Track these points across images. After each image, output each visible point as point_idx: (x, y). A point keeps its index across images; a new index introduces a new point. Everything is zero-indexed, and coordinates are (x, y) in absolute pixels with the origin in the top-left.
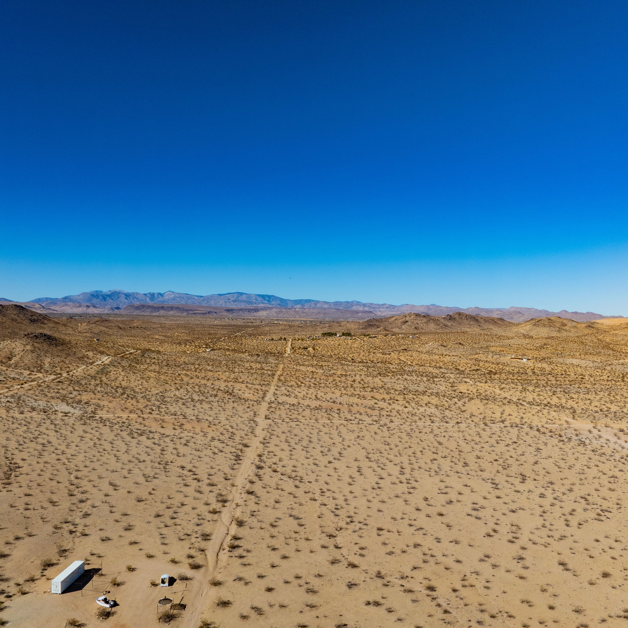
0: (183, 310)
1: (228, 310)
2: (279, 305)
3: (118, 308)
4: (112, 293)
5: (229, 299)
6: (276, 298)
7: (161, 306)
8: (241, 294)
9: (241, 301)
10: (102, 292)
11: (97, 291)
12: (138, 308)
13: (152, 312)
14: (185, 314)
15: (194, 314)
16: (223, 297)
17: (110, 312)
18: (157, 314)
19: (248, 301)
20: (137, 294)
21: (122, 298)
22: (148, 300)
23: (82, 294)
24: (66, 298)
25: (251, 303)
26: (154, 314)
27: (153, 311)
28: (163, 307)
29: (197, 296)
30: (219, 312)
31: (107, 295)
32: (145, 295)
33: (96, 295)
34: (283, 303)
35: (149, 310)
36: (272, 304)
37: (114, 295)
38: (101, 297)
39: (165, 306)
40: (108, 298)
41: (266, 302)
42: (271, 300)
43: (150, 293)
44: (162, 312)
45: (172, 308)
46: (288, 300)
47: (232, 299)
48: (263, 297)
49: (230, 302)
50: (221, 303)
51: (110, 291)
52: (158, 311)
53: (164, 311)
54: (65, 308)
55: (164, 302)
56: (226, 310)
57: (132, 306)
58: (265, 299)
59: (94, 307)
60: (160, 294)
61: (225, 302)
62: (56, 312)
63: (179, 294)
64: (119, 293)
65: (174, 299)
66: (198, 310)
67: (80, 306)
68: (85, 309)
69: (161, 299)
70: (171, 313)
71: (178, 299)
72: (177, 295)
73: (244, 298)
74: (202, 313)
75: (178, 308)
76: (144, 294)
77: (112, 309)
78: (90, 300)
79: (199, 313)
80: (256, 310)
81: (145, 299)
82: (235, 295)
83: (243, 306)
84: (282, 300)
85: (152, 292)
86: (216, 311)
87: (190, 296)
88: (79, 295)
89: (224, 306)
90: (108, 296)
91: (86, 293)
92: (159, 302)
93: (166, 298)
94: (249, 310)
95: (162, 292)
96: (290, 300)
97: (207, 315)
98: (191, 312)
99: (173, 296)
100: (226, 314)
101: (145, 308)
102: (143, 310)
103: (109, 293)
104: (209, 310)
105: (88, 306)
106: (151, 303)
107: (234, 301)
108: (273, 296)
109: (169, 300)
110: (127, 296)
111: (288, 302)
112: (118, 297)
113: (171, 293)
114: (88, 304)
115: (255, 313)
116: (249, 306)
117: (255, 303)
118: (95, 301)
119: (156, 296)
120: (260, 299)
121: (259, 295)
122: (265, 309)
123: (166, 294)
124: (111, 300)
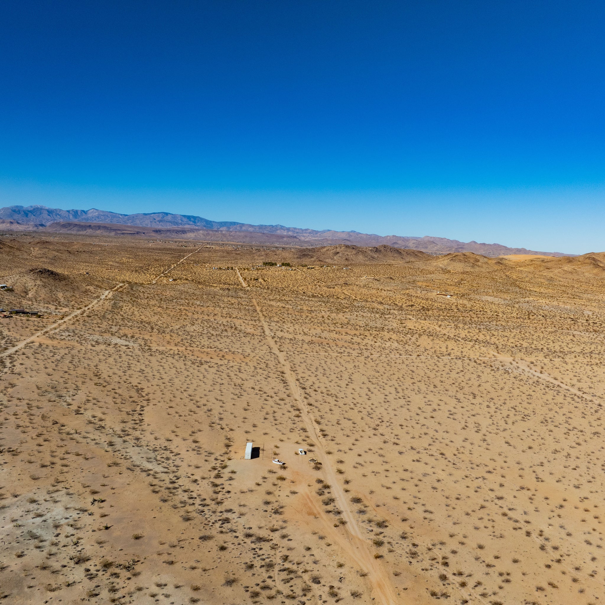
0: (111, 229)
1: (157, 231)
2: (205, 226)
3: (42, 225)
4: (34, 209)
5: (155, 219)
6: (201, 219)
7: (88, 224)
8: (167, 214)
9: (167, 222)
10: (22, 207)
11: (17, 207)
12: (64, 226)
13: (78, 230)
14: (113, 234)
15: (123, 234)
16: (148, 216)
17: (35, 229)
18: (84, 233)
19: (174, 222)
20: (60, 210)
21: (45, 215)
22: (71, 217)
23: (3, 209)
25: (177, 223)
26: (81, 233)
27: (80, 229)
28: (90, 226)
29: (121, 215)
30: (147, 233)
31: (29, 211)
32: (68, 211)
33: (16, 211)
34: (209, 224)
35: (76, 228)
36: (198, 226)
37: (36, 211)
38: (23, 213)
39: (92, 225)
40: (30, 214)
41: (191, 223)
42: (197, 221)
43: (73, 210)
44: (89, 231)
45: (99, 227)
46: (214, 222)
47: (157, 219)
48: (189, 217)
49: (155, 222)
50: (147, 223)
51: (31, 207)
52: (85, 230)
53: (91, 230)
55: (87, 219)
56: (154, 231)
57: (58, 224)
58: (190, 220)
59: (18, 223)
60: (83, 211)
61: (151, 222)
63: (103, 212)
64: (41, 209)
65: (98, 217)
66: (126, 230)
67: (3, 222)
68: (9, 225)
69: (84, 216)
70: (99, 232)
71: (102, 217)
72: (101, 213)
73: (169, 218)
74: (130, 233)
75: (105, 228)
76: (67, 211)
77: (36, 226)
78: (11, 216)
79: (128, 233)
80: (184, 232)
81: (69, 216)
82: (160, 214)
83: (169, 227)
84: (207, 221)
85: (75, 209)
86: (144, 232)
87: (114, 214)
89: (149, 226)
90: (30, 211)
91: (7, 208)
92: (83, 219)
93: (90, 215)
94: (177, 232)
95: (85, 210)
96: (216, 222)
97: (137, 236)
98: (119, 232)
99: (97, 213)
100: (154, 235)
101: (72, 227)
102: (69, 228)
103: (32, 209)
104: (137, 230)
105: (11, 223)
106: (76, 221)
107: (160, 221)
108: (199, 217)
109: (93, 218)
110: (50, 212)
111: (214, 224)
112: (41, 214)
113: (95, 211)
114: (12, 221)
115: (183, 235)
116: (175, 227)
117: (181, 224)
118: (16, 216)
119: (79, 213)
120: (185, 220)
121: (184, 216)
122: (192, 231)
123: (90, 211)
124: (33, 217)
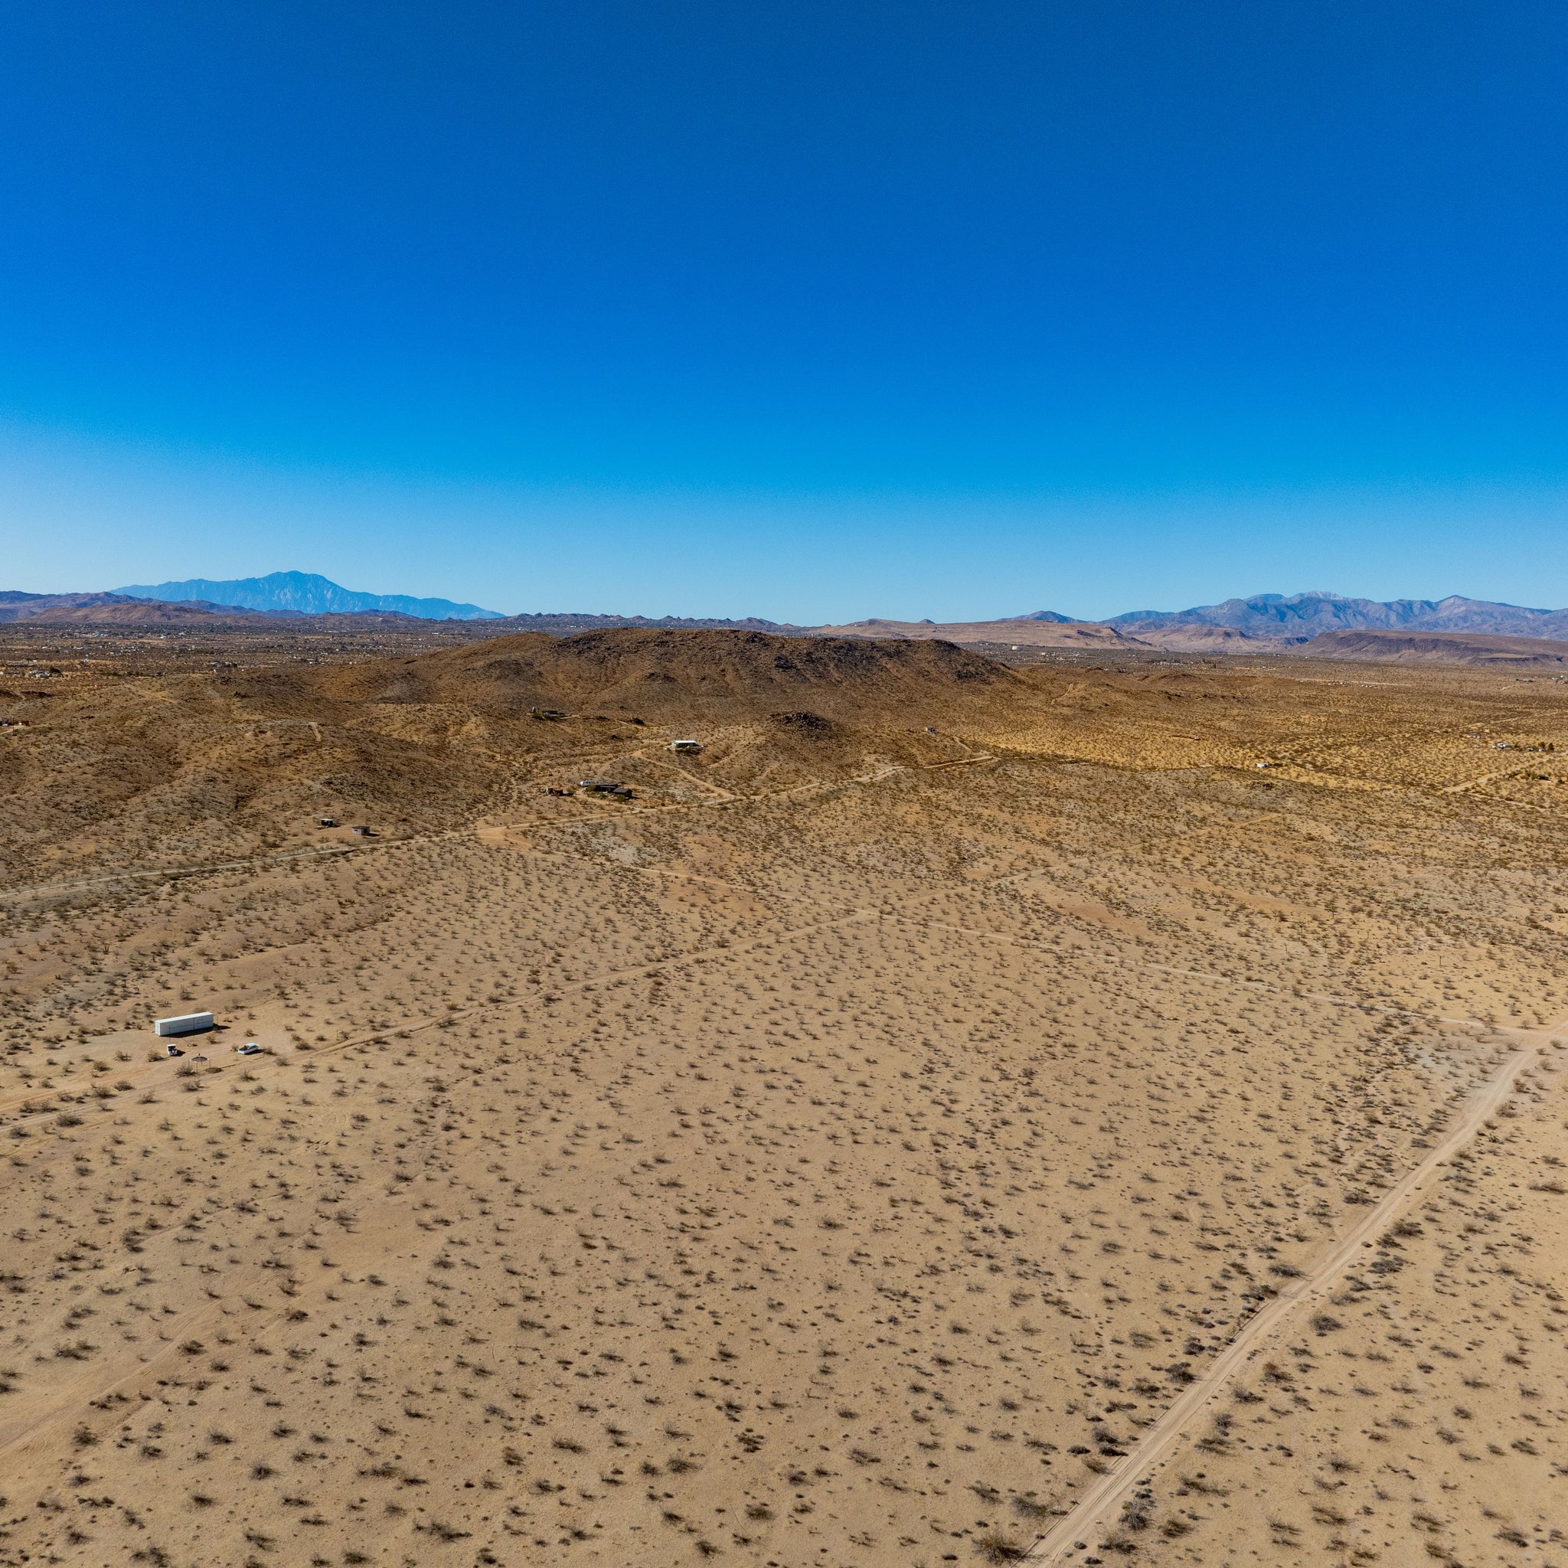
0: (1466, 648)
3: (1304, 640)
4: (1302, 602)
10: (1280, 596)
11: (1267, 596)
12: (1345, 641)
13: (1380, 652)
14: (1467, 660)
15: (1492, 660)
17: (1281, 649)
18: (1394, 658)
20: (1367, 602)
21: (1327, 617)
22: (1393, 618)
23: (1227, 603)
24: (1188, 613)
26: (1383, 659)
27: (1384, 649)
28: (1411, 640)
29: (1532, 611)
31: (1288, 607)
32: (1388, 605)
33: (1259, 607)
35: (1373, 647)
37: (1307, 605)
38: (1274, 611)
39: (1417, 637)
40: (1290, 614)
43: (1400, 602)
44: (1408, 654)
51: (1301, 596)
52: (1397, 651)
53: (1413, 651)
54: (1173, 637)
55: (1436, 624)
57: (1335, 636)
59: (1244, 636)
60: (1428, 603)
62: (1147, 648)
63: (1480, 603)
64: (1320, 601)
65: (1465, 619)
66: (1508, 652)
67: (1209, 634)
68: (1220, 640)
70: (1432, 656)
71: (1475, 618)
72: (1475, 608)
74: (1516, 660)
76: (1386, 604)
77: (1288, 642)
78: (1239, 619)
79: (1506, 660)
81: (1387, 616)
85: (1408, 597)
86: (1560, 655)
87: (1511, 611)
88: (1221, 607)
90: (1291, 607)
91: (1238, 602)
92: (1422, 624)
93: (1444, 614)
95: (1433, 600)
97: (1526, 667)
98: (1485, 655)
99: (1463, 608)
101: (1364, 643)
102: (1358, 647)
103: (1295, 601)
104: (1540, 650)
105: (1228, 635)
106: (1394, 630)
109: (1450, 620)
110: (1340, 608)
112: (1316, 612)
113: (1459, 602)
114: (1231, 630)
118: (1257, 620)
119: (1416, 610)
123: (1446, 603)
124: (1297, 620)
